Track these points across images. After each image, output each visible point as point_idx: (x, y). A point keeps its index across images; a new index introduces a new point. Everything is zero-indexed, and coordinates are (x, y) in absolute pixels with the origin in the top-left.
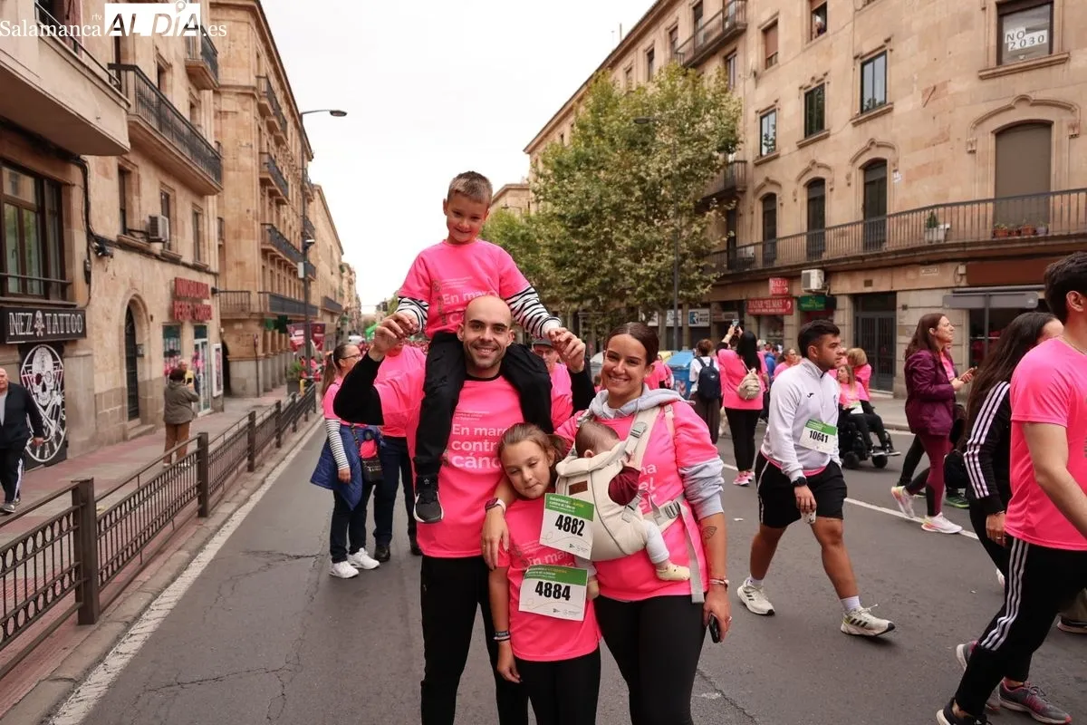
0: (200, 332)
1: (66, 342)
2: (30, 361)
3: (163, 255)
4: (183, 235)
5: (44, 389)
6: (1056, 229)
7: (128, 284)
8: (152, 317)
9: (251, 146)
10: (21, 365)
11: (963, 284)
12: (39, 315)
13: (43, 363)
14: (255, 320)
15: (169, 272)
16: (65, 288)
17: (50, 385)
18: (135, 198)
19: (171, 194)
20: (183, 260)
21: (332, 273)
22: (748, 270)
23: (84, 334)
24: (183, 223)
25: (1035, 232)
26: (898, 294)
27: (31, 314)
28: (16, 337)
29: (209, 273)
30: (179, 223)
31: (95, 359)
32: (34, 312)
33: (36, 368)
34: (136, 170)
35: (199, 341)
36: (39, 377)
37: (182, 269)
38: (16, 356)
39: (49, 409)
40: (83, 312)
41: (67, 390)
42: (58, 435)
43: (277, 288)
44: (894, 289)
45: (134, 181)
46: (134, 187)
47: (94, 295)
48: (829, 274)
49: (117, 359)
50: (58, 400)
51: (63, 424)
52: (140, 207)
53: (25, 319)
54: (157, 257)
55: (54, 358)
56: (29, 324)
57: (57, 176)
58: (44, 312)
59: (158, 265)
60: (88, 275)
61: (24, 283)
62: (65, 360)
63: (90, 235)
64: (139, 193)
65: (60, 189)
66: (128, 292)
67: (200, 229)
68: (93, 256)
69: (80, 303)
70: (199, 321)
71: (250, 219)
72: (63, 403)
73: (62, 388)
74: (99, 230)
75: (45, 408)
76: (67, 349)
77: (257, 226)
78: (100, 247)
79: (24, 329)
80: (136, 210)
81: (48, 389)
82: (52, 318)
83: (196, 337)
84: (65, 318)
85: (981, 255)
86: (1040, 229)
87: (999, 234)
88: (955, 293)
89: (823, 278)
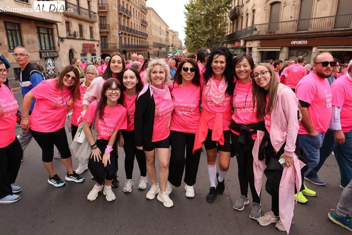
0: (94, 55)
1: (55, 58)
2: (47, 61)
3: (80, 39)
4: (86, 33)
5: (50, 66)
6: (278, 32)
7: (69, 45)
8: (77, 52)
9: (115, 4)
10: (45, 61)
11: (260, 46)
12: (48, 53)
13: (50, 61)
14: (117, 51)
15: (82, 42)
16: (54, 48)
17: (52, 65)
18: (71, 27)
19: (82, 25)
20: (86, 39)
21: (161, 34)
22: (233, 39)
23: (58, 56)
24: (86, 30)
25: (274, 33)
26: (253, 48)
27: (46, 53)
28: (44, 57)
29: (96, 41)
30: (85, 31)
31: (62, 61)
32: (47, 53)
33: (48, 62)
34: (71, 22)
35: (93, 57)
36: (49, 64)
37: (86, 41)
38: (44, 60)
39: (52, 69)
40: (58, 52)
41: (55, 66)
42: (54, 74)
43: (128, 42)
45: (70, 24)
46: (71, 25)
47: (61, 49)
48: (245, 41)
49: (68, 61)
50: (54, 68)
51: (55, 72)
52: (72, 29)
53: (45, 54)
54: (78, 39)
55: (52, 60)
56: (46, 55)
57: (51, 27)
58: (49, 53)
59: (78, 41)
60: (59, 45)
61: (46, 48)
62: (55, 61)
63: (59, 37)
64: (72, 26)
65: (52, 30)
66: (70, 47)
67: (93, 31)
68: (60, 41)
69: (57, 50)
70: (93, 52)
71: (116, 24)
72: (55, 69)
73: (54, 65)
74: (61, 36)
75: (51, 69)
76: (55, 59)
77: (118, 26)
78: (62, 39)
79: (45, 56)
80: (71, 30)
81: (51, 66)
82: (51, 54)
83: (92, 56)
84: (53, 54)
85: (263, 38)
86: (275, 32)
87: (268, 33)
88: (258, 49)
89: (244, 43)
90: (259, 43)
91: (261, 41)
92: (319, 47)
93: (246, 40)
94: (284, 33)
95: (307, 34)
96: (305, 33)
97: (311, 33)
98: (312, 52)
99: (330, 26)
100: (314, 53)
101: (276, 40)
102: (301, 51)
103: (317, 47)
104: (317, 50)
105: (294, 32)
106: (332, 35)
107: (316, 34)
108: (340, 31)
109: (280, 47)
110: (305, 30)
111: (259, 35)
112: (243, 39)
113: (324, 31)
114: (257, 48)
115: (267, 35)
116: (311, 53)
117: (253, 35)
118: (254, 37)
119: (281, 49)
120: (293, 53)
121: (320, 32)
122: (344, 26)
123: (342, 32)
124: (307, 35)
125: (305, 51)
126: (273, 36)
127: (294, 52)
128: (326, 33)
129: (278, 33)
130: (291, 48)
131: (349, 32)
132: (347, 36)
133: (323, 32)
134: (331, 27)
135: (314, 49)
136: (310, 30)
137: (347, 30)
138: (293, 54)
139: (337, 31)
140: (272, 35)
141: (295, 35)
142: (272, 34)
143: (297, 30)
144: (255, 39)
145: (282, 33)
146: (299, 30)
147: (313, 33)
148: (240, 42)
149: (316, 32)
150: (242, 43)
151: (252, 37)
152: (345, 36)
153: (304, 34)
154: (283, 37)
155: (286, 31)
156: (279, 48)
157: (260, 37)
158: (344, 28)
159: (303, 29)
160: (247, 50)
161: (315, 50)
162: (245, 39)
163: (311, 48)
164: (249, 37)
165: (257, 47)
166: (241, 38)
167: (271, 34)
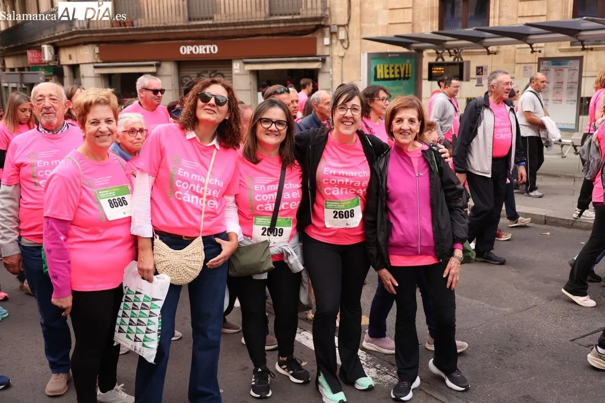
6: (142, 23)
11: (99, 61)
22: (20, 44)
25: (132, 24)
26: (81, 66)
44: (79, 62)
48: (57, 49)
85: (106, 39)
86: (135, 22)
87: (114, 25)
88: (95, 67)
89: (53, 52)
90: (97, 50)
91: (101, 45)
92: (245, 60)
93: (58, 45)
94: (158, 25)
95: (213, 29)
96: (209, 26)
97: (222, 25)
98: (231, 73)
99: (261, 10)
100: (237, 74)
101: (141, 44)
102: (206, 72)
103: (241, 62)
104: (244, 68)
105: (181, 24)
106: (269, 32)
107: (233, 28)
108: (285, 21)
109: (154, 63)
110: (206, 19)
111: (91, 29)
112: (47, 43)
113: (251, 22)
114: (92, 65)
115: (115, 31)
116: (231, 77)
117: (74, 30)
118: (79, 36)
119: (158, 66)
120: (189, 77)
121: (243, 24)
122: (291, 11)
123: (288, 25)
124: (214, 31)
125: (215, 71)
126: (130, 33)
127: (191, 75)
128: (255, 27)
129: (143, 26)
130: (182, 64)
131: (301, 24)
132: (300, 35)
133: (248, 23)
134: (263, 13)
135: (236, 66)
136: (219, 19)
137: (297, 21)
138: (188, 79)
139: (278, 22)
140: (127, 30)
141: (187, 30)
142: (128, 27)
143: (190, 19)
144: (81, 40)
145: (154, 26)
146: (194, 20)
147: (227, 25)
148: (40, 50)
149: (234, 24)
150: (47, 53)
151: (75, 36)
152: (295, 35)
153: (208, 29)
154: (157, 37)
155: (162, 21)
156: (151, 66)
157: (94, 35)
158: (290, 14)
159: (203, 16)
160: (66, 71)
161: (238, 67)
162: (55, 41)
163: (228, 63)
164: (63, 36)
165: (93, 63)
166: (42, 38)
167: (123, 28)
